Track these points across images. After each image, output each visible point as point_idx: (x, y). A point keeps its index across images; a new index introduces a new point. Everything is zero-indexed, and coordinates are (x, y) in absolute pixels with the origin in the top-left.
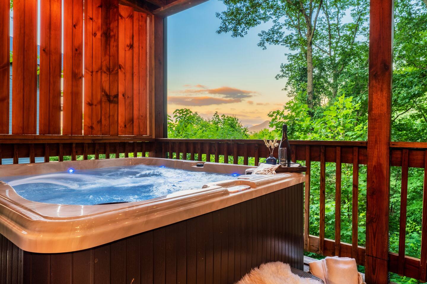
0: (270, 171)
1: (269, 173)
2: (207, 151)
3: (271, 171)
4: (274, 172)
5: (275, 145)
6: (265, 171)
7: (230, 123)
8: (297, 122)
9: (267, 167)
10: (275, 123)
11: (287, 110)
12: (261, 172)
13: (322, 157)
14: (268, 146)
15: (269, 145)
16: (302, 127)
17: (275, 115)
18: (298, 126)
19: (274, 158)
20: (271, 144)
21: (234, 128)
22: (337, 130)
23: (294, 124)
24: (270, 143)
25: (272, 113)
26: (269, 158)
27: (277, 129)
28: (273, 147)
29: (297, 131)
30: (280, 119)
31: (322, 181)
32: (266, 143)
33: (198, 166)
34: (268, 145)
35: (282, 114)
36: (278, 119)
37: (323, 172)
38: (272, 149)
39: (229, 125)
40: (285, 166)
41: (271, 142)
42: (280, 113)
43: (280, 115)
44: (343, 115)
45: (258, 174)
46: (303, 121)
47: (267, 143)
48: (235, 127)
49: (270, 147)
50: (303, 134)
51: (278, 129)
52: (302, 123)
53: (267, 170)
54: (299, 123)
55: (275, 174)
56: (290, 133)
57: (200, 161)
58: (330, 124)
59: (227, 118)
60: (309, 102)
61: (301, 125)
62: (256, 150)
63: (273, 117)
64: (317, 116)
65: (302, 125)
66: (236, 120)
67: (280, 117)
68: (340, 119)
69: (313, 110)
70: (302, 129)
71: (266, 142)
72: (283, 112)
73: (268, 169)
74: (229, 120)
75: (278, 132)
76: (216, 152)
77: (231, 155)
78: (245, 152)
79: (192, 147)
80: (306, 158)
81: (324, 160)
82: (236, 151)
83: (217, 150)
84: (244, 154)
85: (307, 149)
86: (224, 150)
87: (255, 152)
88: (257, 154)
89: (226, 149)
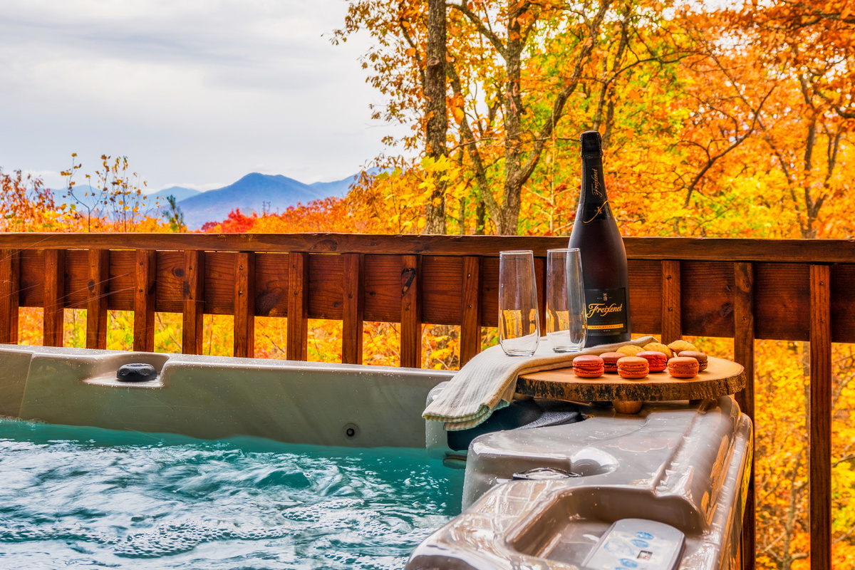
2: (140, 298)
13: (741, 312)
57: (146, 350)
62: (408, 285)
76: (191, 298)
77: (271, 312)
78: (350, 296)
79: (52, 279)
80: (666, 324)
81: (751, 329)
82: (300, 295)
83: (193, 292)
84: (345, 306)
85: (668, 279)
86: (235, 287)
87: (401, 298)
88: (413, 307)
89: (242, 281)
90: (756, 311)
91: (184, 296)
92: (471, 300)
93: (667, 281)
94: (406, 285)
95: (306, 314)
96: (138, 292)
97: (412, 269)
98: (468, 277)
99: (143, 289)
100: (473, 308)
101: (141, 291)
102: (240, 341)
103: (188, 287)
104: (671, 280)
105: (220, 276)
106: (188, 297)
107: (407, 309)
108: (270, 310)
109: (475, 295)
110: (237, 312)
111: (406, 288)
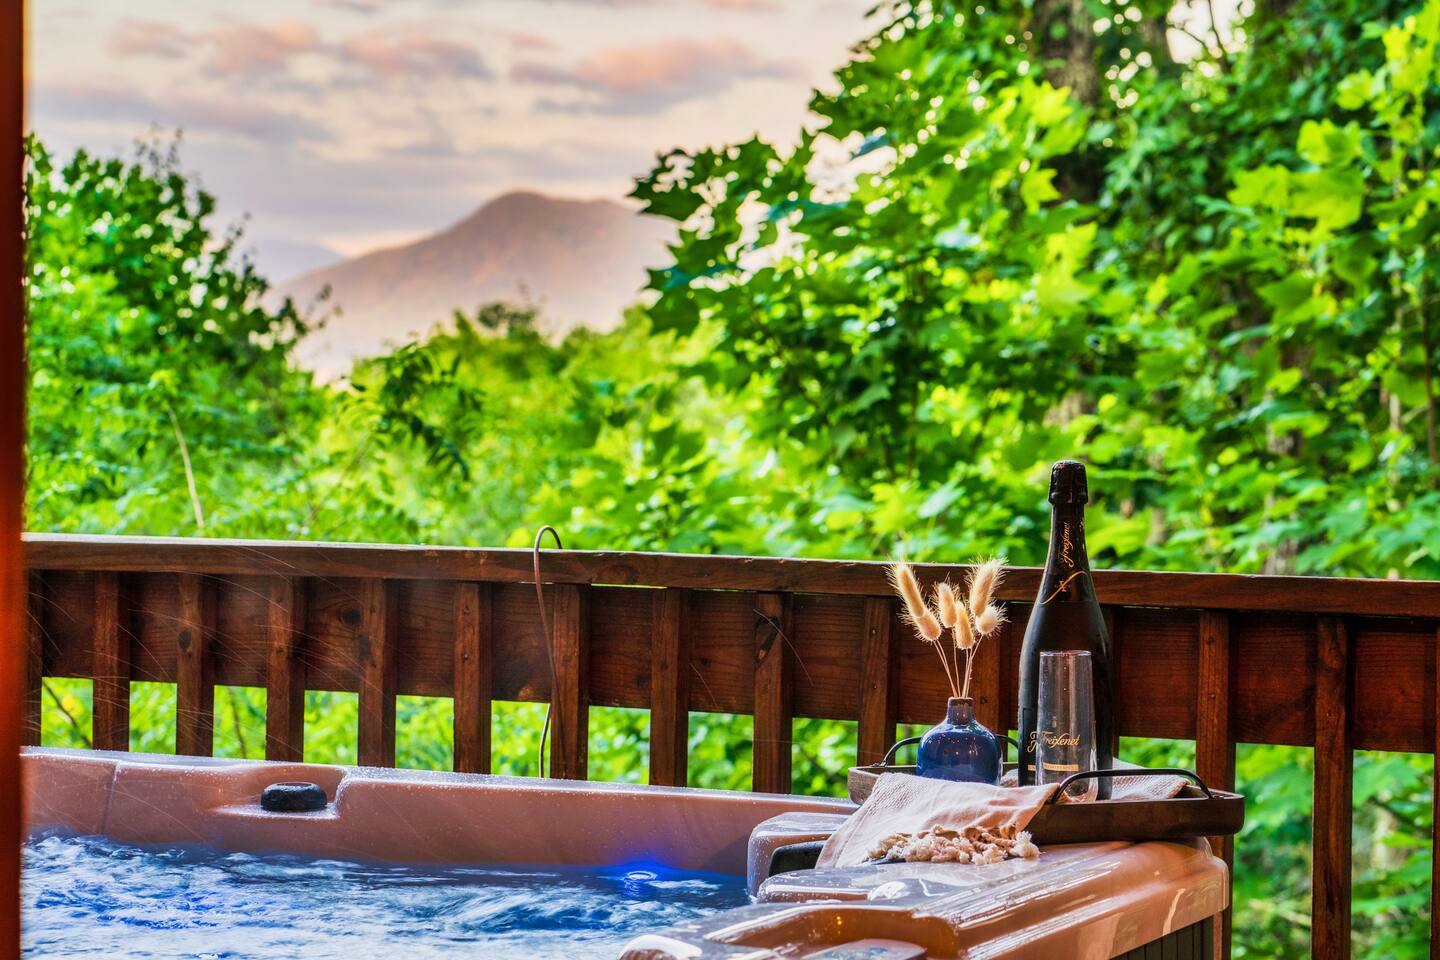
0: (986, 833)
1: (979, 850)
3: (995, 832)
4: (1022, 842)
5: (979, 623)
6: (951, 835)
7: (109, 248)
8: (954, 277)
9: (961, 807)
10: (719, 283)
11: (856, 140)
12: (915, 844)
14: (932, 632)
15: (932, 616)
16: (1001, 334)
17: (715, 191)
18: (960, 326)
19: (980, 727)
20: (952, 617)
21: (153, 306)
22: (1367, 376)
23: (924, 298)
24: (942, 604)
25: (681, 170)
26: (944, 727)
27: (741, 356)
28: (967, 638)
29: (957, 377)
30: (766, 237)
31: (1330, 904)
32: (910, 607)
33: (273, 802)
34: (926, 622)
35: (792, 182)
36: (749, 236)
37: (1332, 832)
38: (962, 655)
39: (96, 270)
40: (1078, 791)
41: (948, 599)
42: (774, 168)
43: (767, 197)
44: (1423, 221)
45: (895, 860)
46: (1022, 270)
47: (919, 612)
48: (169, 294)
49: (947, 635)
50: (1012, 416)
51: (751, 349)
52: (1001, 289)
53: (960, 830)
54: (977, 295)
55: (1029, 856)
56: (879, 404)
57: (290, 759)
58: (1300, 315)
59: (71, 175)
60: (1058, 31)
61: (996, 313)
63: (701, 223)
64: (1136, 186)
65: (1009, 315)
66: (178, 199)
67: (764, 209)
68: (1393, 263)
69: (1093, 119)
70: (1006, 353)
71: (914, 599)
72: (803, 155)
73: (966, 816)
74: (102, 205)
75: (744, 383)
76: (374, 665)
77: (521, 693)
78: (664, 666)
79: (109, 624)
80: (1204, 721)
81: (1340, 732)
82: (575, 662)
83: (378, 653)
84: (654, 684)
85: (1209, 643)
86: (454, 647)
87: (756, 670)
88: (775, 686)
89: (469, 636)
90: (1350, 699)
91: (361, 661)
92: (875, 676)
93: (1206, 646)
94: (763, 647)
95: (586, 698)
96: (273, 654)
97: (774, 619)
98: (871, 635)
99: (283, 644)
100: (879, 690)
101: (280, 651)
102: (464, 745)
103: (368, 644)
104: (1213, 647)
105: (427, 624)
106: (368, 663)
107: (765, 690)
108: (520, 688)
109: (883, 665)
110: (458, 693)
111: (762, 654)
